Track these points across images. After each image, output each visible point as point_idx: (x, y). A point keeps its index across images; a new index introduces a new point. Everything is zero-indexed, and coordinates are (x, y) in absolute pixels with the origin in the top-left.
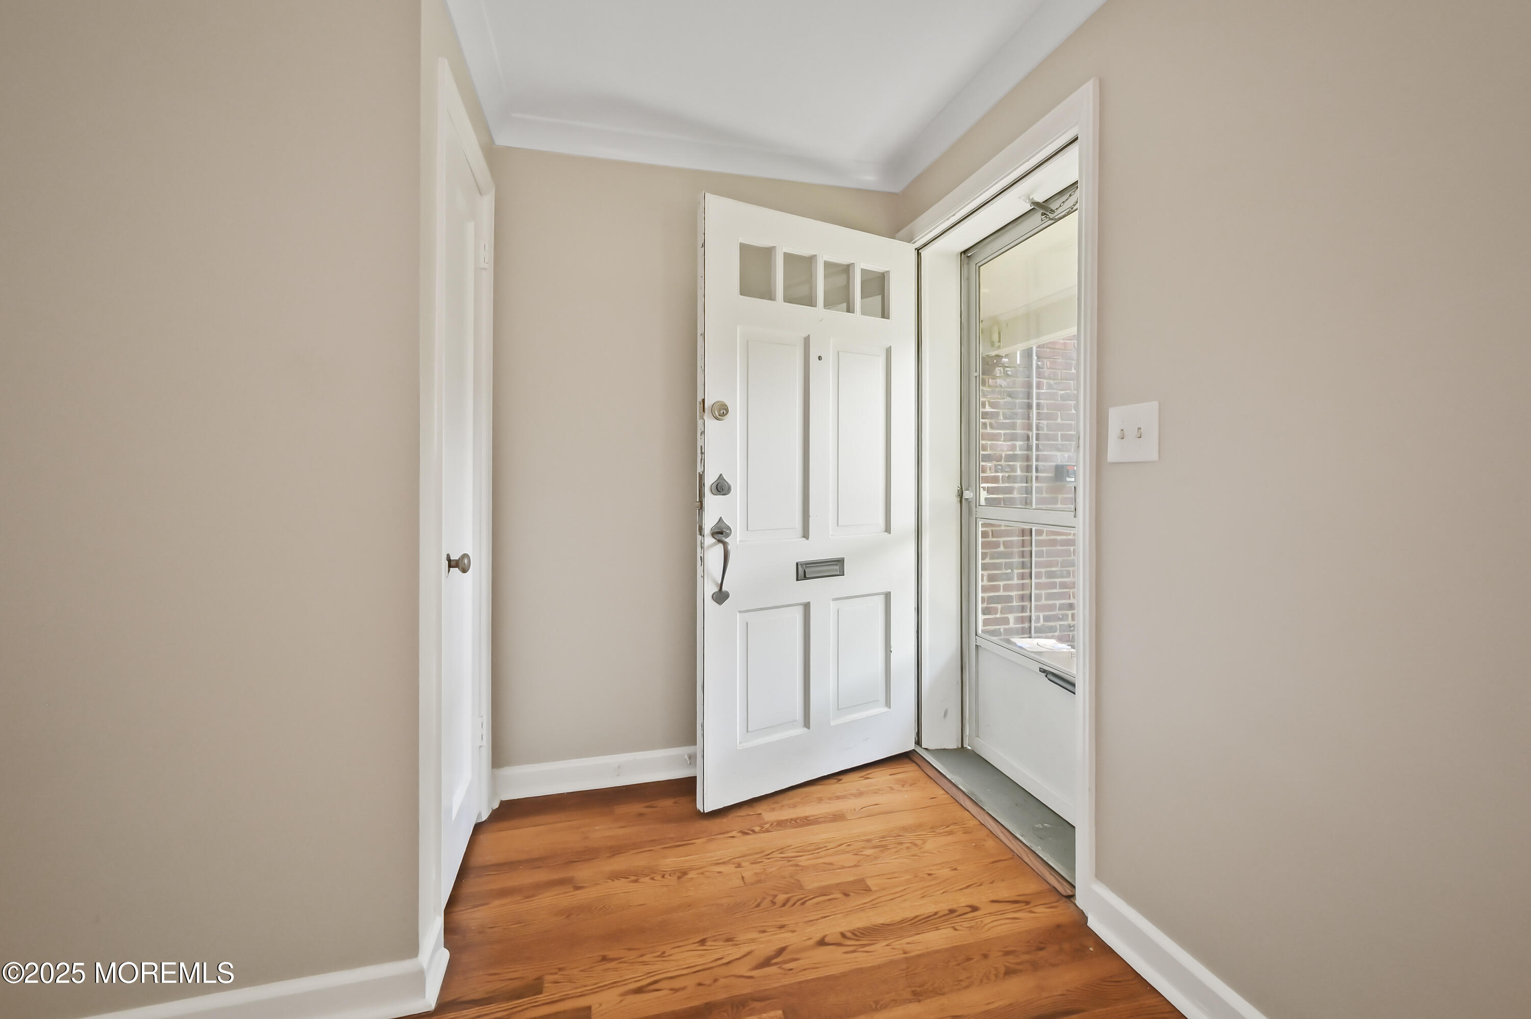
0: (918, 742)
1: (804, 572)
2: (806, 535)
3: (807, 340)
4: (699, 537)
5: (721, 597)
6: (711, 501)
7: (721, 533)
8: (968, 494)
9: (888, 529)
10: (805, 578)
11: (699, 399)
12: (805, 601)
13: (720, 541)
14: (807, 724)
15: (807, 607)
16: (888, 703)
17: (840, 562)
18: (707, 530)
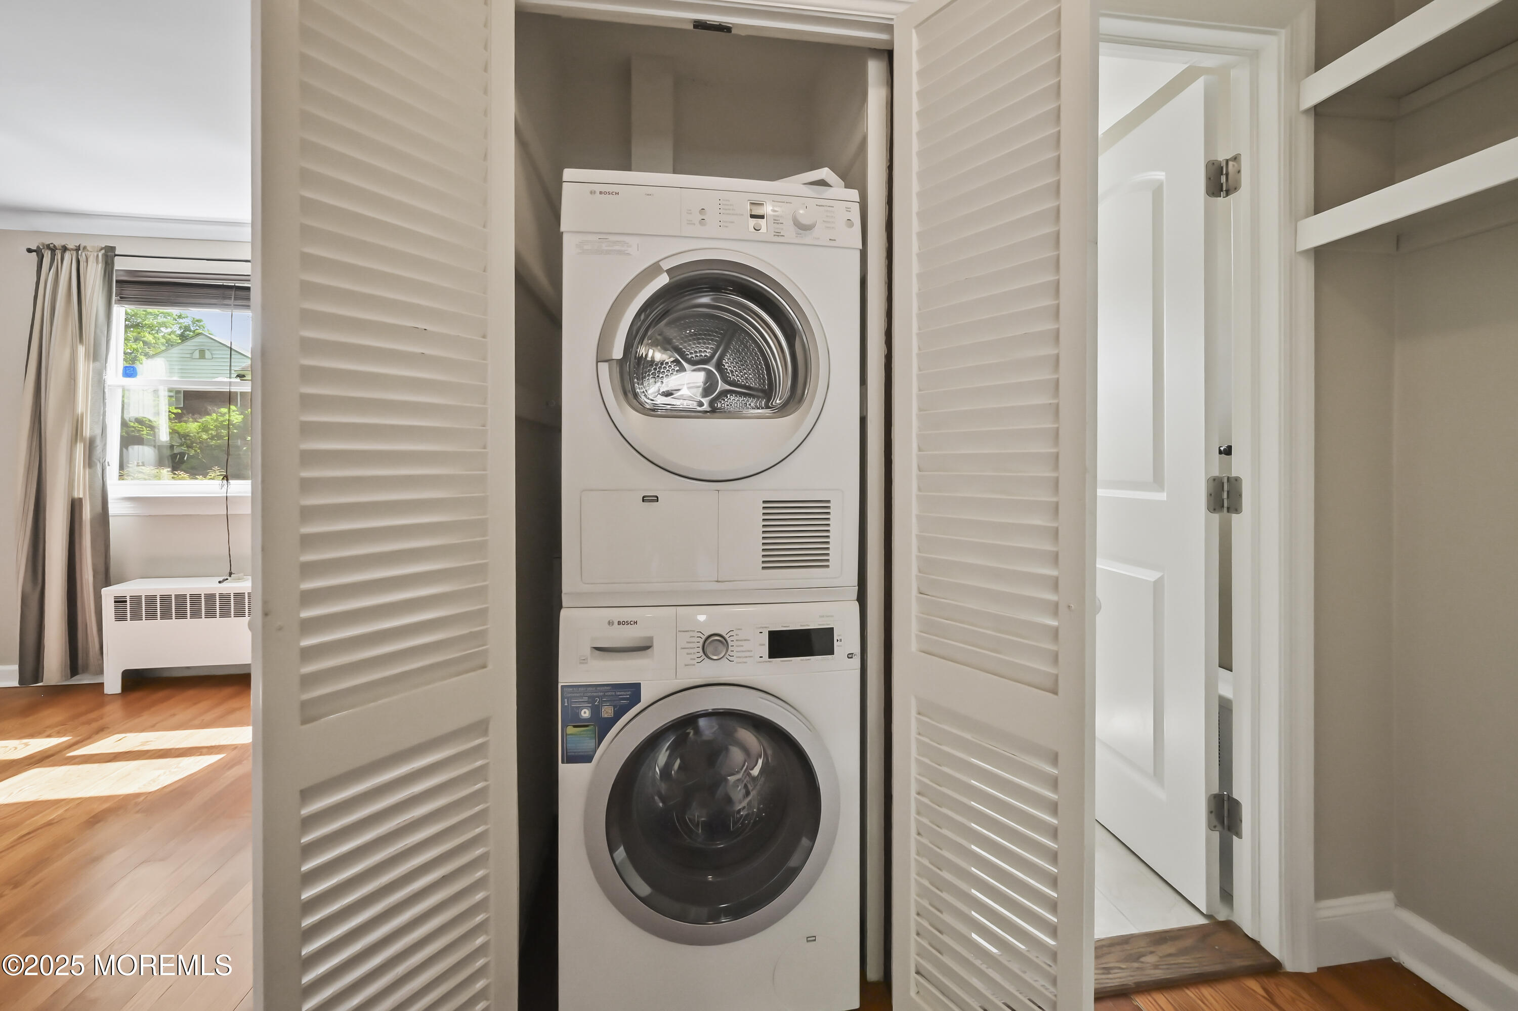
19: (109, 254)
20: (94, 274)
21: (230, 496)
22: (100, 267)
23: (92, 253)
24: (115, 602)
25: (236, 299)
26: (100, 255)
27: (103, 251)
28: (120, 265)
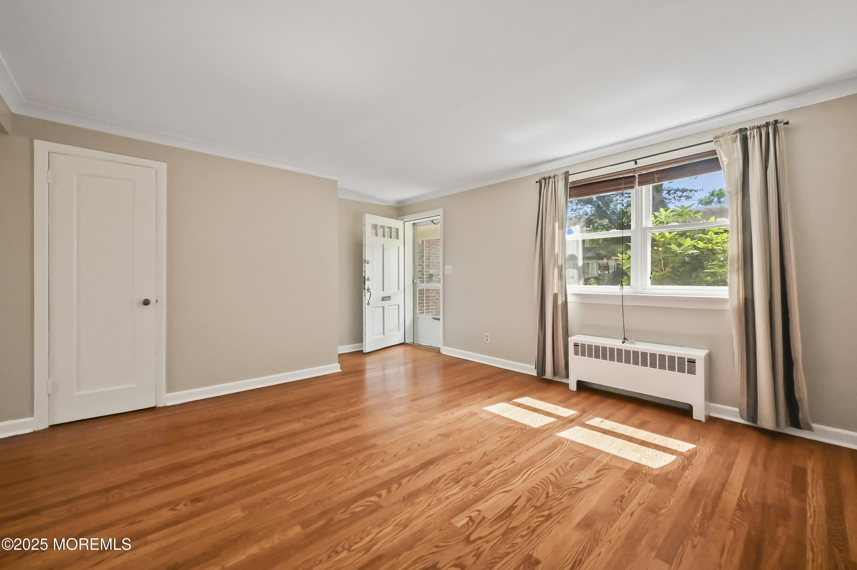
0: (405, 341)
1: (384, 299)
2: (383, 290)
3: (383, 246)
4: (364, 291)
5: (368, 304)
6: (366, 282)
7: (369, 289)
8: (415, 281)
9: (399, 289)
10: (384, 300)
11: (364, 259)
12: (383, 306)
13: (368, 291)
14: (384, 334)
15: (384, 307)
16: (399, 331)
17: (389, 297)
18: (366, 288)
19: (567, 175)
20: (561, 185)
21: (624, 295)
22: (563, 182)
23: (560, 177)
24: (574, 345)
25: (624, 184)
26: (563, 176)
27: (564, 175)
28: (571, 179)
